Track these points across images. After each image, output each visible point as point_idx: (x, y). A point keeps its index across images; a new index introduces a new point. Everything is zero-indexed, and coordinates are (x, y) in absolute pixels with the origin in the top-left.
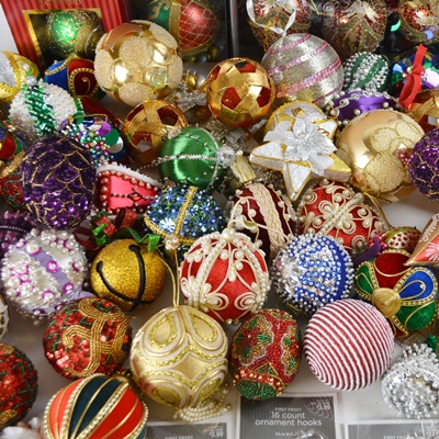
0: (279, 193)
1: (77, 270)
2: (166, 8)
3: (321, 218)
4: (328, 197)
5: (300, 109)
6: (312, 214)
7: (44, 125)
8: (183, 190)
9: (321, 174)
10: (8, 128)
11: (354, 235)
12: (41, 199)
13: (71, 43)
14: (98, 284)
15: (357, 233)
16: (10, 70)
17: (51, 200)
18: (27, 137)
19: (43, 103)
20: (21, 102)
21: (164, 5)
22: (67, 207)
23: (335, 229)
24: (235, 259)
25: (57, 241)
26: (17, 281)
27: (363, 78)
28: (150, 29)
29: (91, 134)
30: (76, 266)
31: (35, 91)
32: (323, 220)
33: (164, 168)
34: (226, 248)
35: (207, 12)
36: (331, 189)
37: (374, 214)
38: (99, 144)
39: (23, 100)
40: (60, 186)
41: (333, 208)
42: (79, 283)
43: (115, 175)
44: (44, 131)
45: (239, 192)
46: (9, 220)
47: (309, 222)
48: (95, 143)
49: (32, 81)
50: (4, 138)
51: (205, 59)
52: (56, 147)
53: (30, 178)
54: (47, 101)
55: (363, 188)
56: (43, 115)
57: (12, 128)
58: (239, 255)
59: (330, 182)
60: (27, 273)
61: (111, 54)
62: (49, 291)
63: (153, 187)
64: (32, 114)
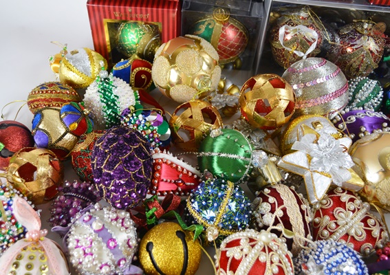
0: (301, 196)
1: (130, 246)
2: (210, 27)
3: (336, 223)
4: (343, 205)
5: (319, 123)
6: (327, 218)
7: (110, 110)
8: (223, 186)
9: (339, 184)
10: (83, 112)
11: (364, 242)
12: (109, 184)
13: (134, 47)
14: (147, 261)
15: (367, 241)
16: (88, 63)
17: (117, 186)
18: (96, 118)
19: (112, 94)
20: (96, 90)
21: (209, 24)
22: (130, 193)
23: (347, 235)
24: (272, 263)
25: (116, 219)
26: (82, 252)
27: (363, 98)
28: (201, 44)
29: (148, 124)
30: (130, 243)
31: (107, 83)
32: (337, 225)
33: (205, 161)
34: (264, 250)
35: (241, 33)
36: (345, 198)
37: (380, 225)
38: (152, 132)
39: (97, 88)
40: (127, 175)
41: (347, 216)
42: (130, 257)
43: (166, 163)
44: (109, 115)
45: (267, 191)
46: (77, 189)
47: (324, 224)
48: (150, 131)
49: (104, 74)
50: (80, 120)
51: (231, 67)
52: (126, 139)
53: (102, 163)
54: (115, 92)
55: (369, 199)
56: (111, 103)
57: (86, 111)
58: (276, 259)
59: (344, 190)
60: (90, 247)
61: (169, 60)
62: (106, 264)
63: (193, 174)
64: (103, 101)
